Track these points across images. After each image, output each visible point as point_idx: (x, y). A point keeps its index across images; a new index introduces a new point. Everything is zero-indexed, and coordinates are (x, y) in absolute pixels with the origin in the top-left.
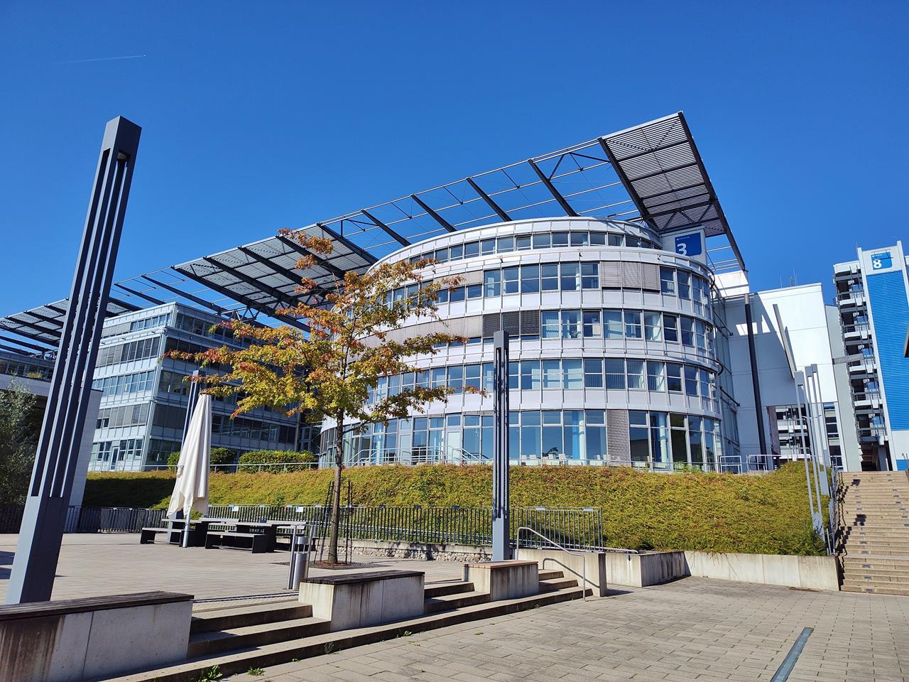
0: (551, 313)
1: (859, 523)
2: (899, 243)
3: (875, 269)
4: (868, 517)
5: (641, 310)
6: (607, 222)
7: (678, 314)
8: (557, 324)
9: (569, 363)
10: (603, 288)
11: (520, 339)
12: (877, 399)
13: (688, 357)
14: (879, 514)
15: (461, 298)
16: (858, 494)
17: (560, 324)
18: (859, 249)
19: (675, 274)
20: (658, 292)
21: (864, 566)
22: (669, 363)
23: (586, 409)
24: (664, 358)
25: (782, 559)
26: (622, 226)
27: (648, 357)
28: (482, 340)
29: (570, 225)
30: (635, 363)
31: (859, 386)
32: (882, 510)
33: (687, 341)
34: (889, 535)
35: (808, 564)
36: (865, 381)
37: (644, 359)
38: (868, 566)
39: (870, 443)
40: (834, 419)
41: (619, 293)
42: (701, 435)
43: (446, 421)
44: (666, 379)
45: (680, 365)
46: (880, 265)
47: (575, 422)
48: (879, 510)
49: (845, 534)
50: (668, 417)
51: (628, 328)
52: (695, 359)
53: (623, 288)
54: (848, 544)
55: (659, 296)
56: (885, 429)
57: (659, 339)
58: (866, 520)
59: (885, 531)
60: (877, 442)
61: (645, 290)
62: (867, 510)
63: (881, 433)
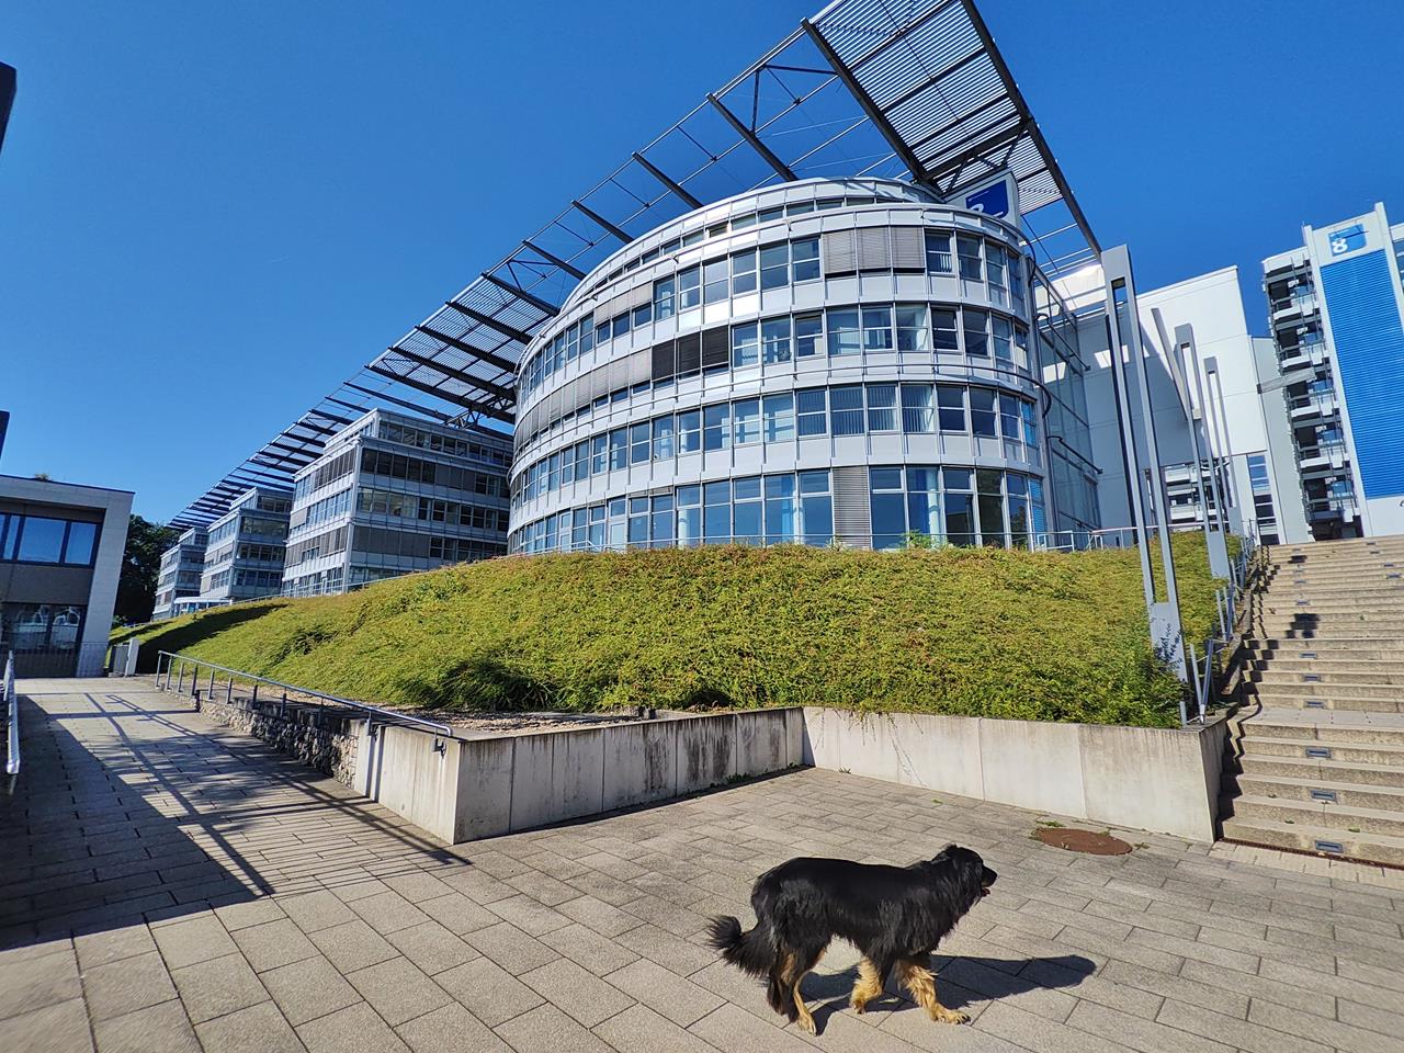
0: (746, 328)
1: (1299, 633)
2: (1380, 206)
3: (1335, 254)
4: (1323, 619)
5: (891, 303)
6: (844, 183)
7: (958, 305)
8: (756, 344)
9: (774, 401)
10: (828, 276)
11: (702, 374)
12: (1341, 454)
13: (979, 373)
14: (1356, 610)
15: (625, 329)
16: (1302, 578)
17: (759, 344)
18: (1307, 229)
19: (953, 241)
20: (920, 271)
21: (1311, 752)
22: (940, 385)
23: (799, 471)
24: (932, 377)
25: (1031, 733)
26: (871, 186)
27: (903, 377)
28: (652, 385)
29: (786, 195)
30: (881, 390)
31: (1307, 438)
32: (1362, 602)
33: (976, 347)
34: (1387, 658)
35: (1110, 750)
36: (1318, 429)
37: (896, 382)
38: (1326, 753)
39: (1327, 522)
40: (1267, 498)
41: (854, 280)
42: (1001, 501)
43: (607, 510)
44: (937, 412)
45: (961, 387)
46: (1345, 247)
47: (786, 493)
48: (1354, 603)
49: (1259, 658)
50: (941, 473)
51: (873, 335)
52: (991, 377)
53: (861, 271)
54: (1266, 680)
55: (923, 278)
56: (1354, 497)
57: (926, 349)
58: (1320, 625)
59: (1374, 648)
60: (1341, 519)
61: (898, 271)
62: (1321, 604)
63: (1346, 505)
